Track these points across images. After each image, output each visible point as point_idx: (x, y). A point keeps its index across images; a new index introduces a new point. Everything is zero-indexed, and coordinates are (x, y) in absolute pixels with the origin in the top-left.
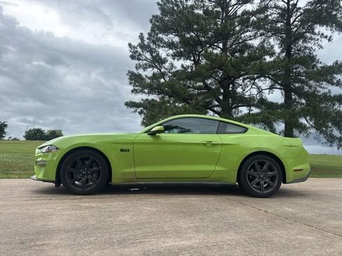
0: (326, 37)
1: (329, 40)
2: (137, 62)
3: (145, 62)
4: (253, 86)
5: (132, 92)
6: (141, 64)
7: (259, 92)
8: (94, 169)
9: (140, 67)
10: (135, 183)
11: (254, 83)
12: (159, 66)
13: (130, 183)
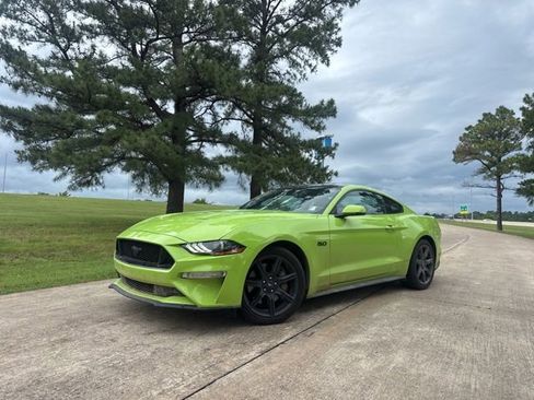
0: (310, 66)
1: (312, 70)
2: (9, 23)
3: (26, 26)
4: (209, 111)
5: (16, 86)
6: (17, 28)
7: (216, 122)
8: (284, 277)
9: (12, 35)
10: (329, 292)
11: (211, 107)
12: (63, 45)
13: (324, 292)
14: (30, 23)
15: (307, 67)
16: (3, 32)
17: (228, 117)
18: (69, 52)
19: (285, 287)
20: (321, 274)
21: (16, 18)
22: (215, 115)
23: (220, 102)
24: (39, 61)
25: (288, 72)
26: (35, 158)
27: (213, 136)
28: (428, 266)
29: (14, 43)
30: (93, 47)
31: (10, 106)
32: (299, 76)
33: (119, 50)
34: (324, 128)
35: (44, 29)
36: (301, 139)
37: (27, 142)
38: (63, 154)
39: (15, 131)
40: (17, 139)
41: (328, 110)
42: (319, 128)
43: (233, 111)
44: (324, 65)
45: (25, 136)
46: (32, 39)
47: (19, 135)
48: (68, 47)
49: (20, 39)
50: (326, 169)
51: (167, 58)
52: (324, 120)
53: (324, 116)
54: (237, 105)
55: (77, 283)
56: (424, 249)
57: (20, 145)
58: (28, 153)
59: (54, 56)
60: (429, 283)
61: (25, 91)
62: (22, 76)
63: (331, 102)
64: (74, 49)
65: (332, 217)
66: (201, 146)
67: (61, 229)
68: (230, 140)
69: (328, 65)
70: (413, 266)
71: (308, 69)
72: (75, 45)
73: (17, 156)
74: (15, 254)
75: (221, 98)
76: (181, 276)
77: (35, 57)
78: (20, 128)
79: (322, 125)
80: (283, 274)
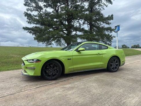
0: (106, 5)
1: (106, 6)
2: (28, 7)
3: (31, 8)
5: (28, 23)
6: (30, 8)
7: (80, 25)
9: (29, 10)
10: (73, 72)
11: (78, 21)
12: (39, 11)
13: (71, 72)
14: (32, 7)
15: (105, 6)
16: (27, 10)
17: (84, 23)
18: (41, 12)
21: (29, 6)
22: (80, 23)
23: (81, 20)
25: (99, 8)
28: (116, 65)
29: (29, 12)
30: (46, 10)
32: (102, 9)
34: (110, 23)
35: (35, 8)
36: (105, 27)
40: (33, 35)
41: (111, 18)
42: (108, 24)
43: (85, 22)
44: (110, 4)
47: (33, 34)
50: (111, 35)
53: (110, 20)
54: (86, 20)
57: (34, 36)
58: (36, 38)
60: (117, 70)
61: (30, 23)
62: (29, 20)
63: (112, 15)
65: (76, 51)
69: (112, 4)
72: (42, 10)
73: (34, 39)
75: (81, 18)
76: (27, 68)
77: (33, 15)
78: (33, 32)
79: (110, 22)
80: (55, 67)
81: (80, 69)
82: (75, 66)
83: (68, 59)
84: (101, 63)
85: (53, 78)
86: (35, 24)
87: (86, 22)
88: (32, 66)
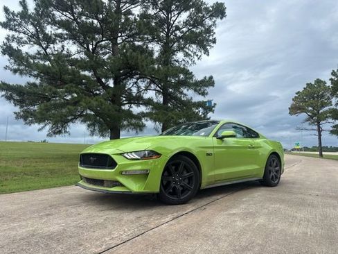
0: (197, 55)
1: (199, 58)
2: (11, 33)
3: (22, 35)
4: (135, 85)
5: (15, 71)
6: (16, 36)
7: (139, 92)
8: (186, 174)
9: (13, 41)
10: (215, 186)
11: (136, 83)
12: (44, 46)
13: (211, 186)
14: (24, 33)
15: (195, 57)
16: (8, 39)
17: (147, 89)
18: (48, 50)
19: (187, 181)
20: (209, 174)
21: (16, 30)
22: (139, 88)
23: (142, 80)
24: (30, 56)
25: (184, 60)
26: (26, 117)
27: (138, 100)
28: (276, 172)
29: (14, 45)
30: (63, 47)
31: (11, 84)
32: (190, 62)
33: (79, 49)
34: (207, 94)
35: (32, 36)
36: (193, 101)
37: (22, 107)
38: (44, 112)
39: (14, 100)
40: (15, 105)
41: (209, 82)
42: (204, 94)
43: (150, 85)
44: (206, 55)
45: (20, 103)
46: (25, 43)
47: (16, 103)
48: (47, 47)
49: (18, 43)
50: (209, 119)
51: (108, 53)
52: (207, 89)
53: (207, 86)
54: (152, 81)
55: (54, 187)
56: (274, 161)
58: (22, 113)
59: (39, 53)
60: (278, 183)
61: (21, 73)
62: (19, 65)
63: (211, 78)
64: (51, 48)
65: (215, 138)
66: (130, 107)
67: (42, 160)
68: (148, 102)
69: (208, 55)
70: (267, 171)
71: (196, 58)
72: (52, 45)
73: (15, 115)
74: (15, 174)
75: (142, 77)
76: (121, 173)
77: (27, 53)
78: (17, 98)
79: (206, 92)
80: (185, 172)
81: (224, 178)
82: (217, 172)
83: (208, 154)
84: (257, 167)
85: (182, 198)
86: (34, 76)
87: (152, 85)
88: (139, 167)
